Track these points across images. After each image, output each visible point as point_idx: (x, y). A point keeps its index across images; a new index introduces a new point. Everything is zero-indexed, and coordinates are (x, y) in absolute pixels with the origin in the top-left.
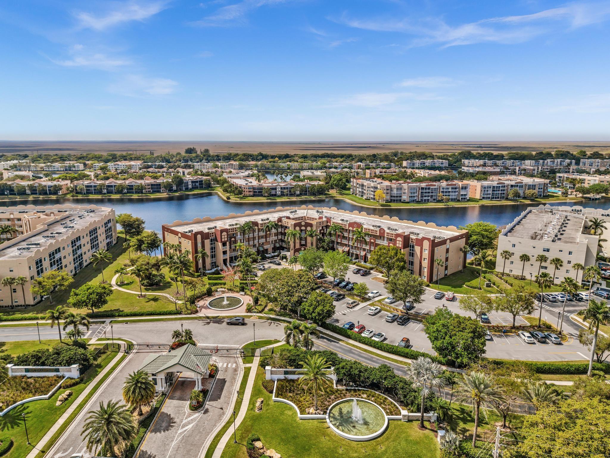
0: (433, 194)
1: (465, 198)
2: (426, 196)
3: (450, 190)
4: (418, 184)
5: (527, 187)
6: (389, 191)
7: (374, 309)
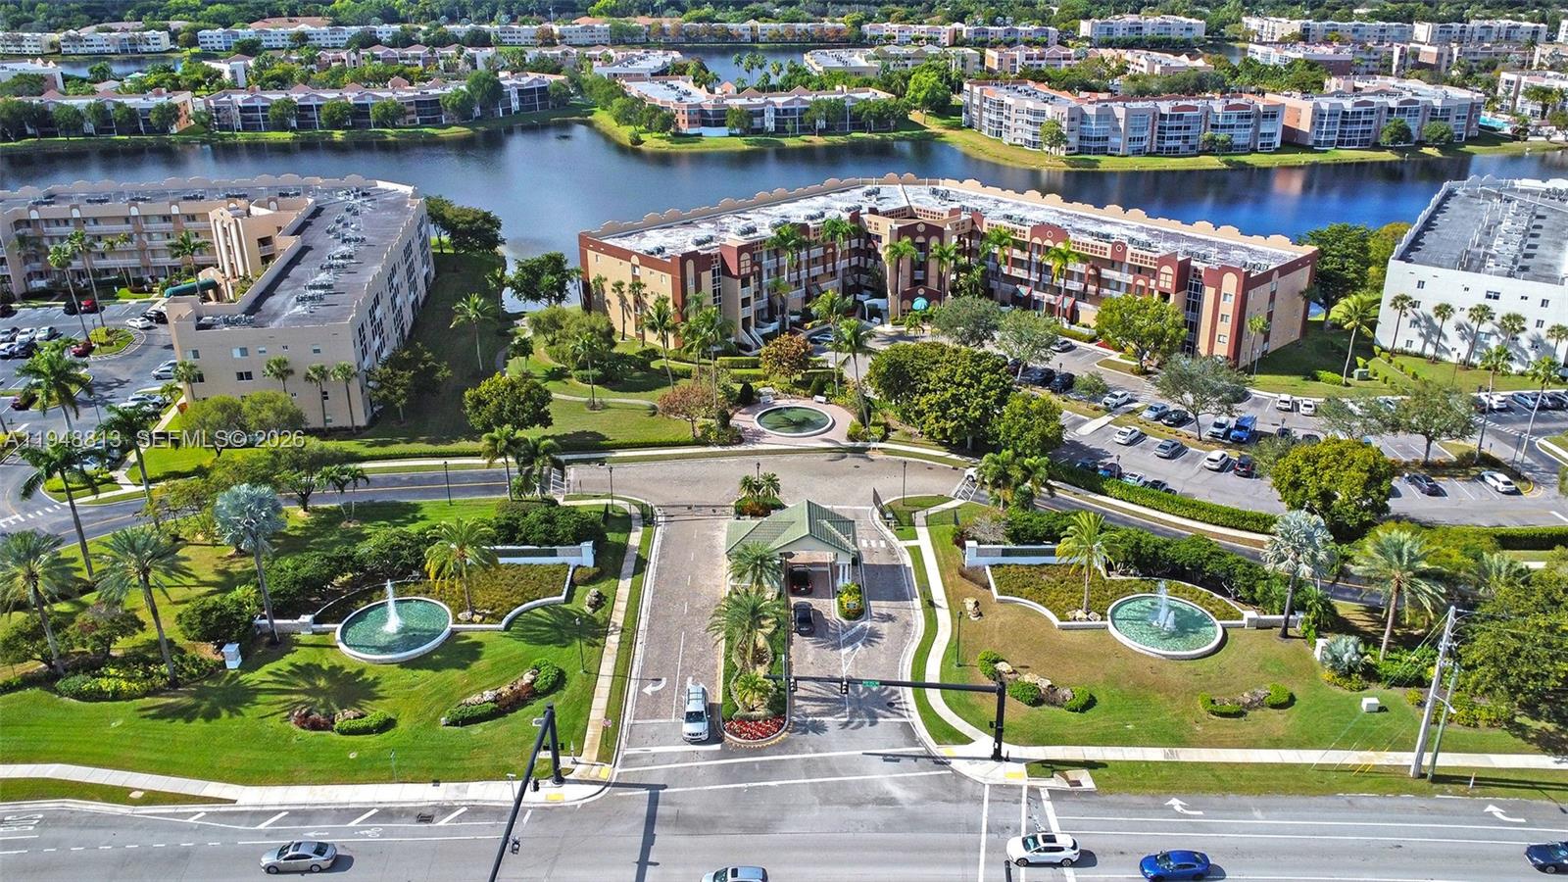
0: (1189, 133)
1: (1270, 144)
2: (1171, 138)
3: (1233, 122)
4: (1150, 104)
5: (1428, 114)
6: (1076, 124)
7: (1129, 431)
